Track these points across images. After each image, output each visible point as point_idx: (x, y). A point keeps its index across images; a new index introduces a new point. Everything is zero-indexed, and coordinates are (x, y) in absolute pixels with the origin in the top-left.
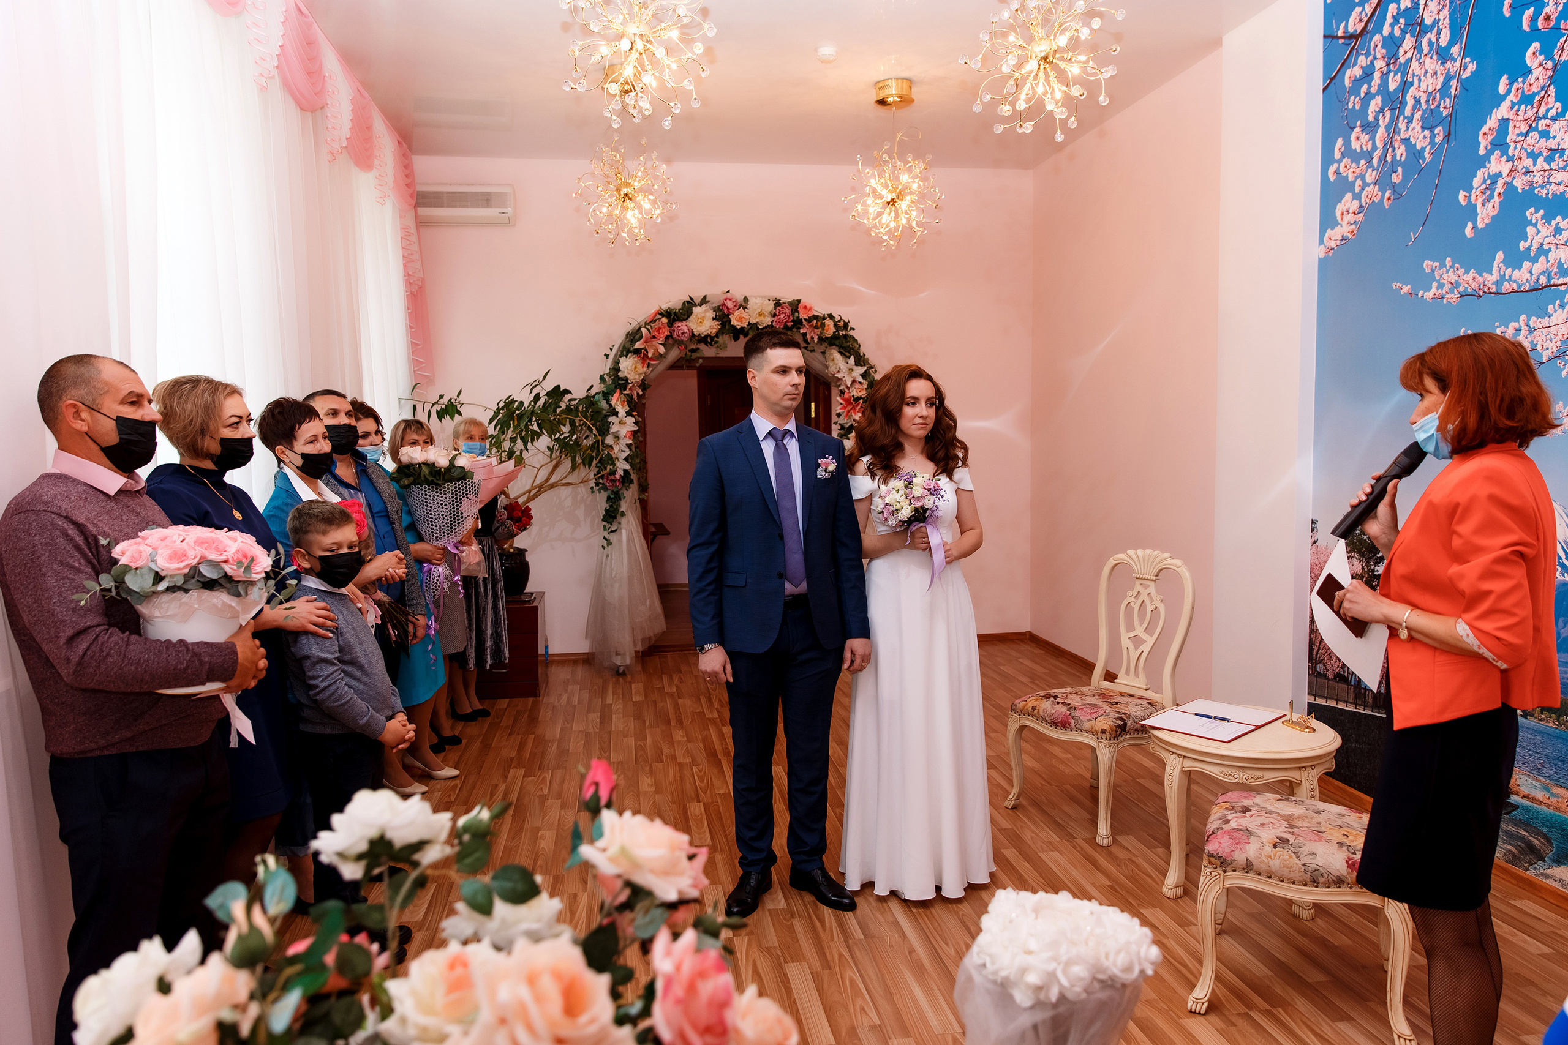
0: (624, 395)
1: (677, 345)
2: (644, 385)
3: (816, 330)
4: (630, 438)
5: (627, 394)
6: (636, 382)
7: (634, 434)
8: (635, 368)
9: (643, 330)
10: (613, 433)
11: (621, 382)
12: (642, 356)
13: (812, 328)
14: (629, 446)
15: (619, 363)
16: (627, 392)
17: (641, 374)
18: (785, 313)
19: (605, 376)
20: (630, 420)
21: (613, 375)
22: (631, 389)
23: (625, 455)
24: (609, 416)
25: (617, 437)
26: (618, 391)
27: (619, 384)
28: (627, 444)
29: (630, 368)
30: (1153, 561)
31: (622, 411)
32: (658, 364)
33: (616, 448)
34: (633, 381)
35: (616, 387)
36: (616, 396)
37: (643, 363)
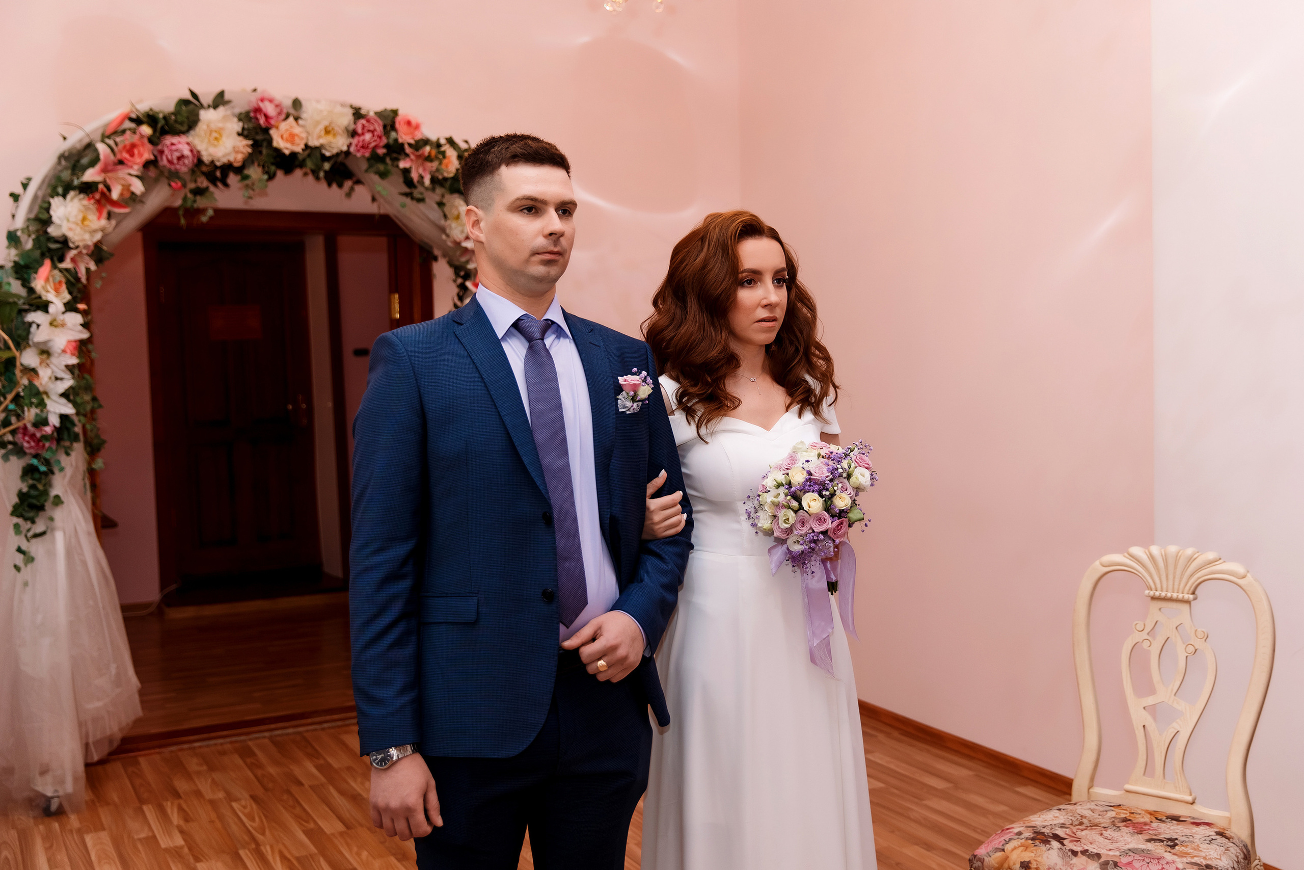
0: (61, 270)
1: (166, 181)
2: (98, 253)
3: (429, 164)
4: (73, 354)
5: (67, 270)
6: (86, 247)
7: (82, 347)
8: (84, 219)
9: (101, 148)
10: (38, 343)
11: (53, 246)
12: (97, 196)
13: (420, 161)
14: (70, 368)
15: (48, 210)
16: (67, 264)
17: (95, 231)
18: (373, 132)
19: (19, 233)
20: (75, 319)
21: (37, 231)
22: (73, 260)
23: (63, 386)
24: (27, 311)
25: (45, 352)
26: (47, 263)
27: (50, 250)
28: (67, 366)
29: (72, 219)
30: (1186, 566)
31: (57, 300)
32: (126, 215)
33: (45, 374)
34: (81, 244)
35: (43, 255)
36: (46, 269)
37: (100, 210)
